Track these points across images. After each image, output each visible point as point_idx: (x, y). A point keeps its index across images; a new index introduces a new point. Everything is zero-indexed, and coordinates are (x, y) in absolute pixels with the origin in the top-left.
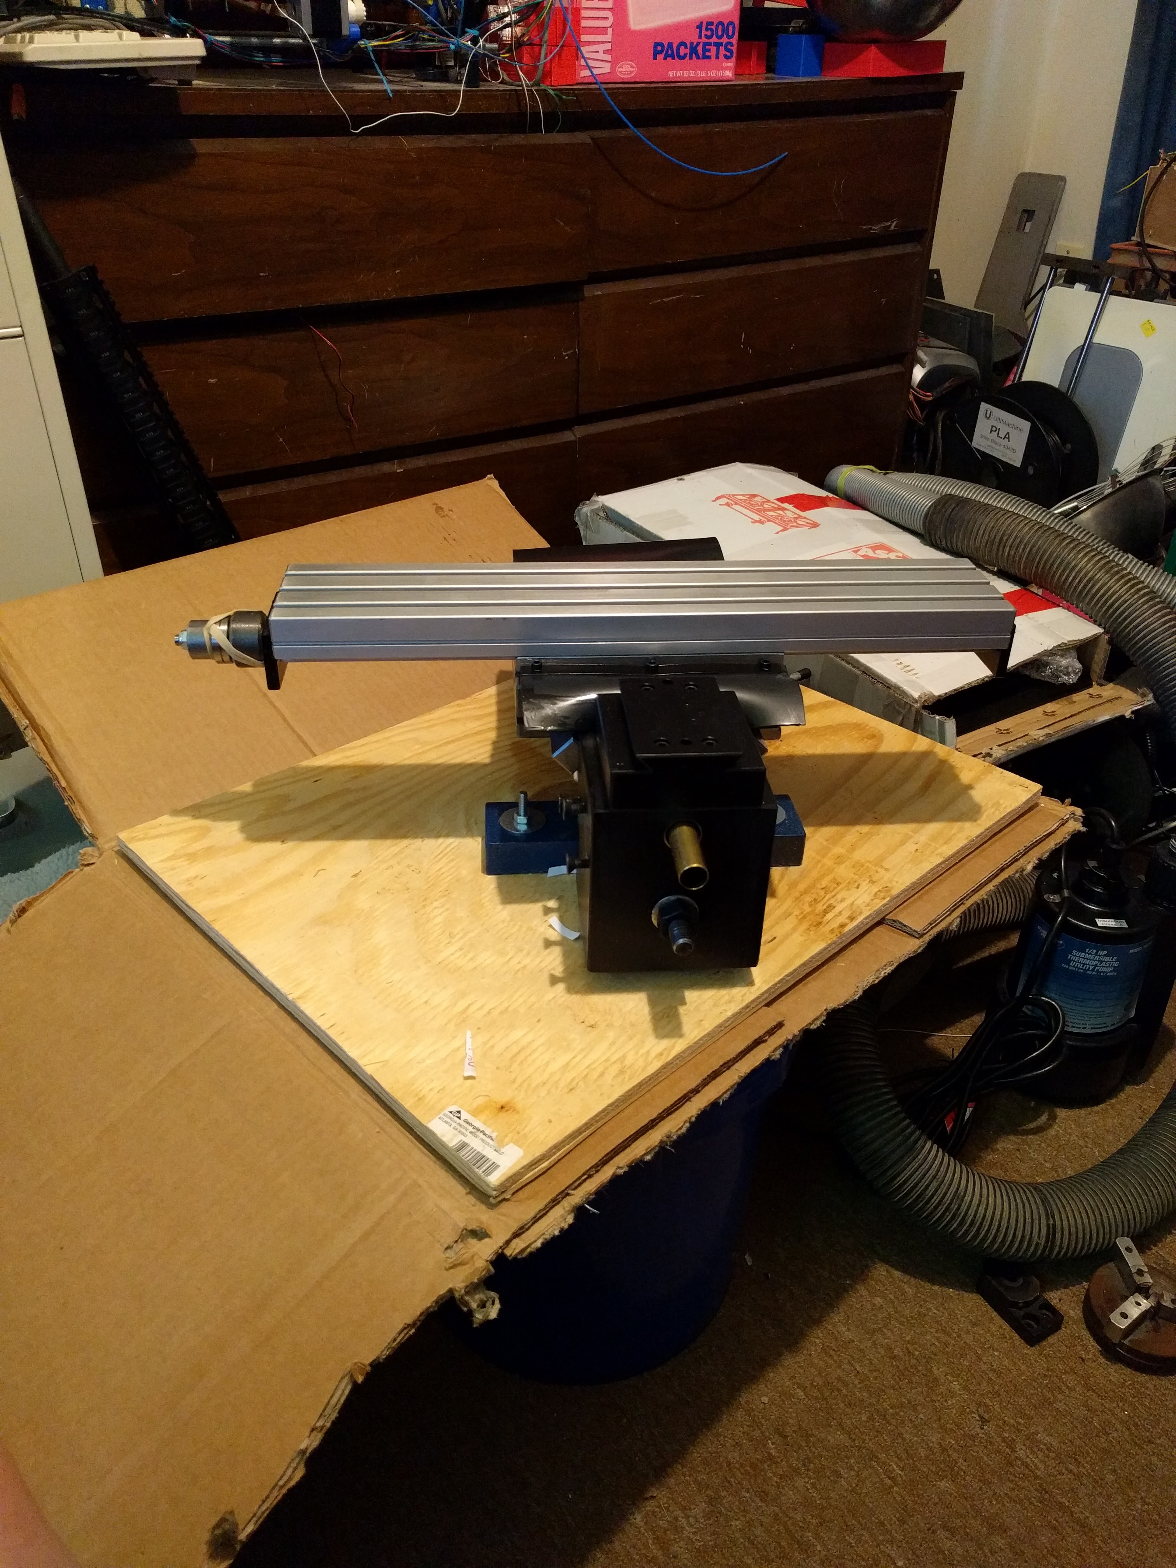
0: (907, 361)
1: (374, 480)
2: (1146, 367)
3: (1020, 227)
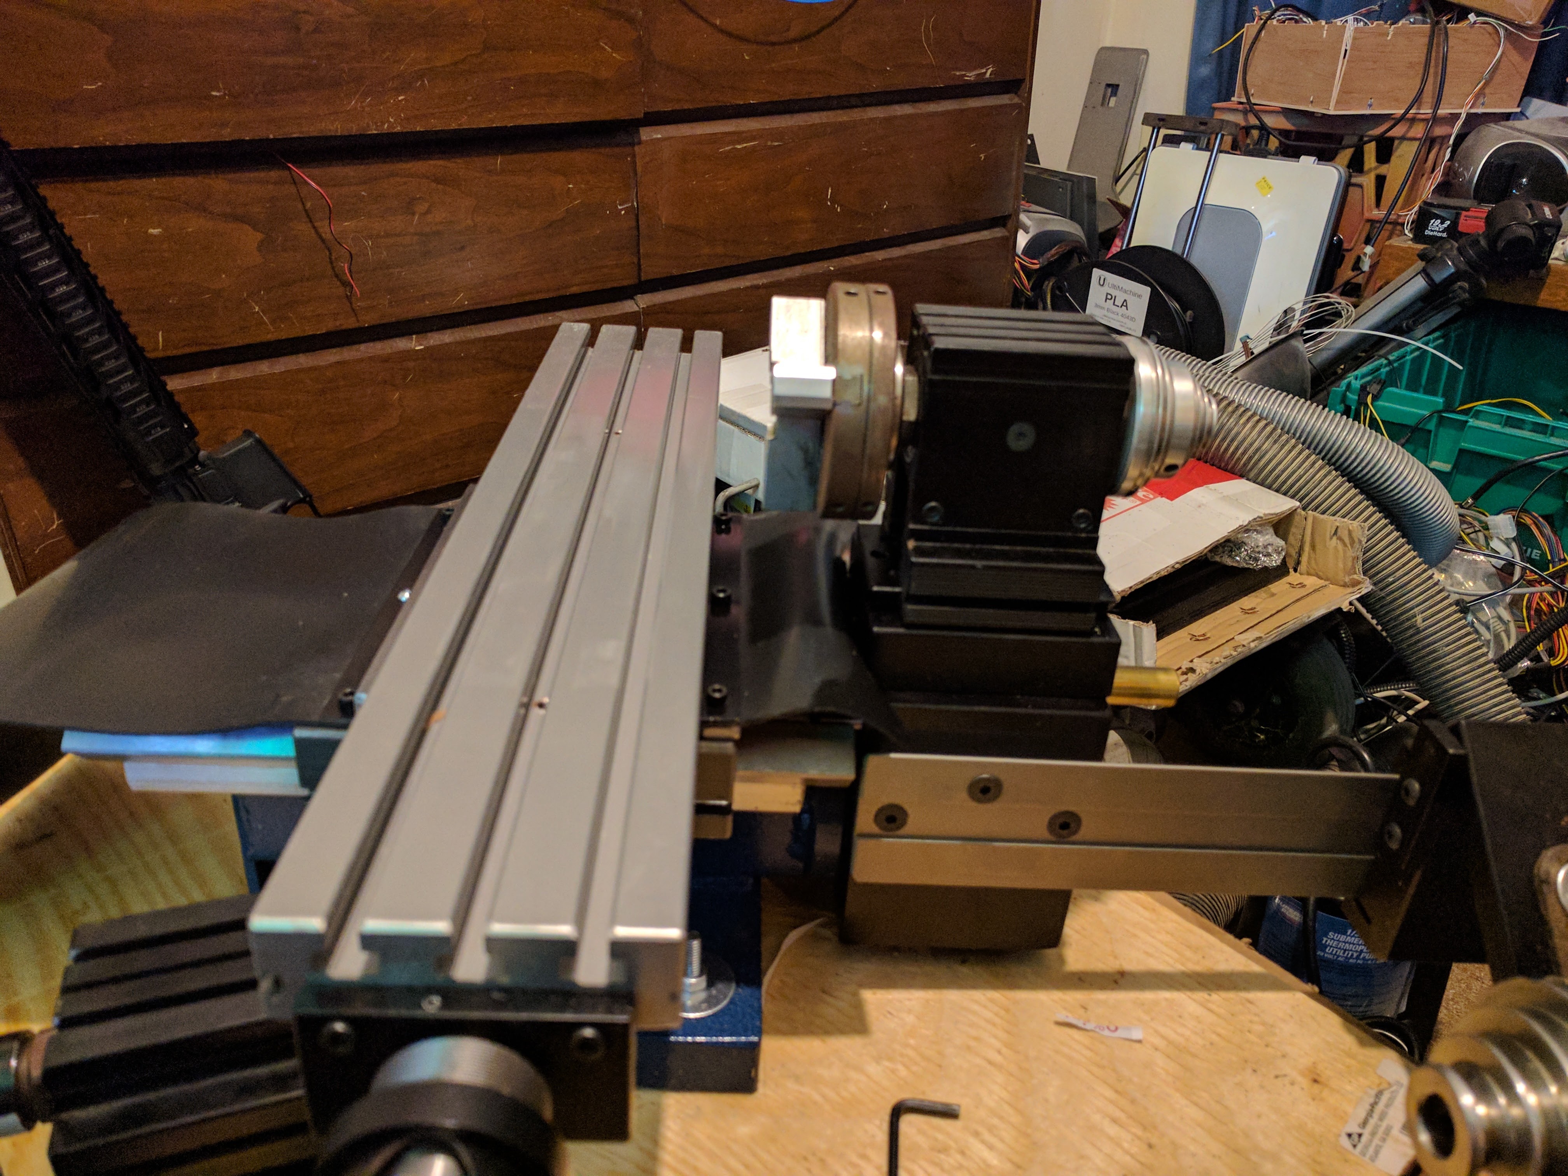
0: (1010, 224)
1: (385, 359)
2: (1266, 227)
3: (1104, 102)
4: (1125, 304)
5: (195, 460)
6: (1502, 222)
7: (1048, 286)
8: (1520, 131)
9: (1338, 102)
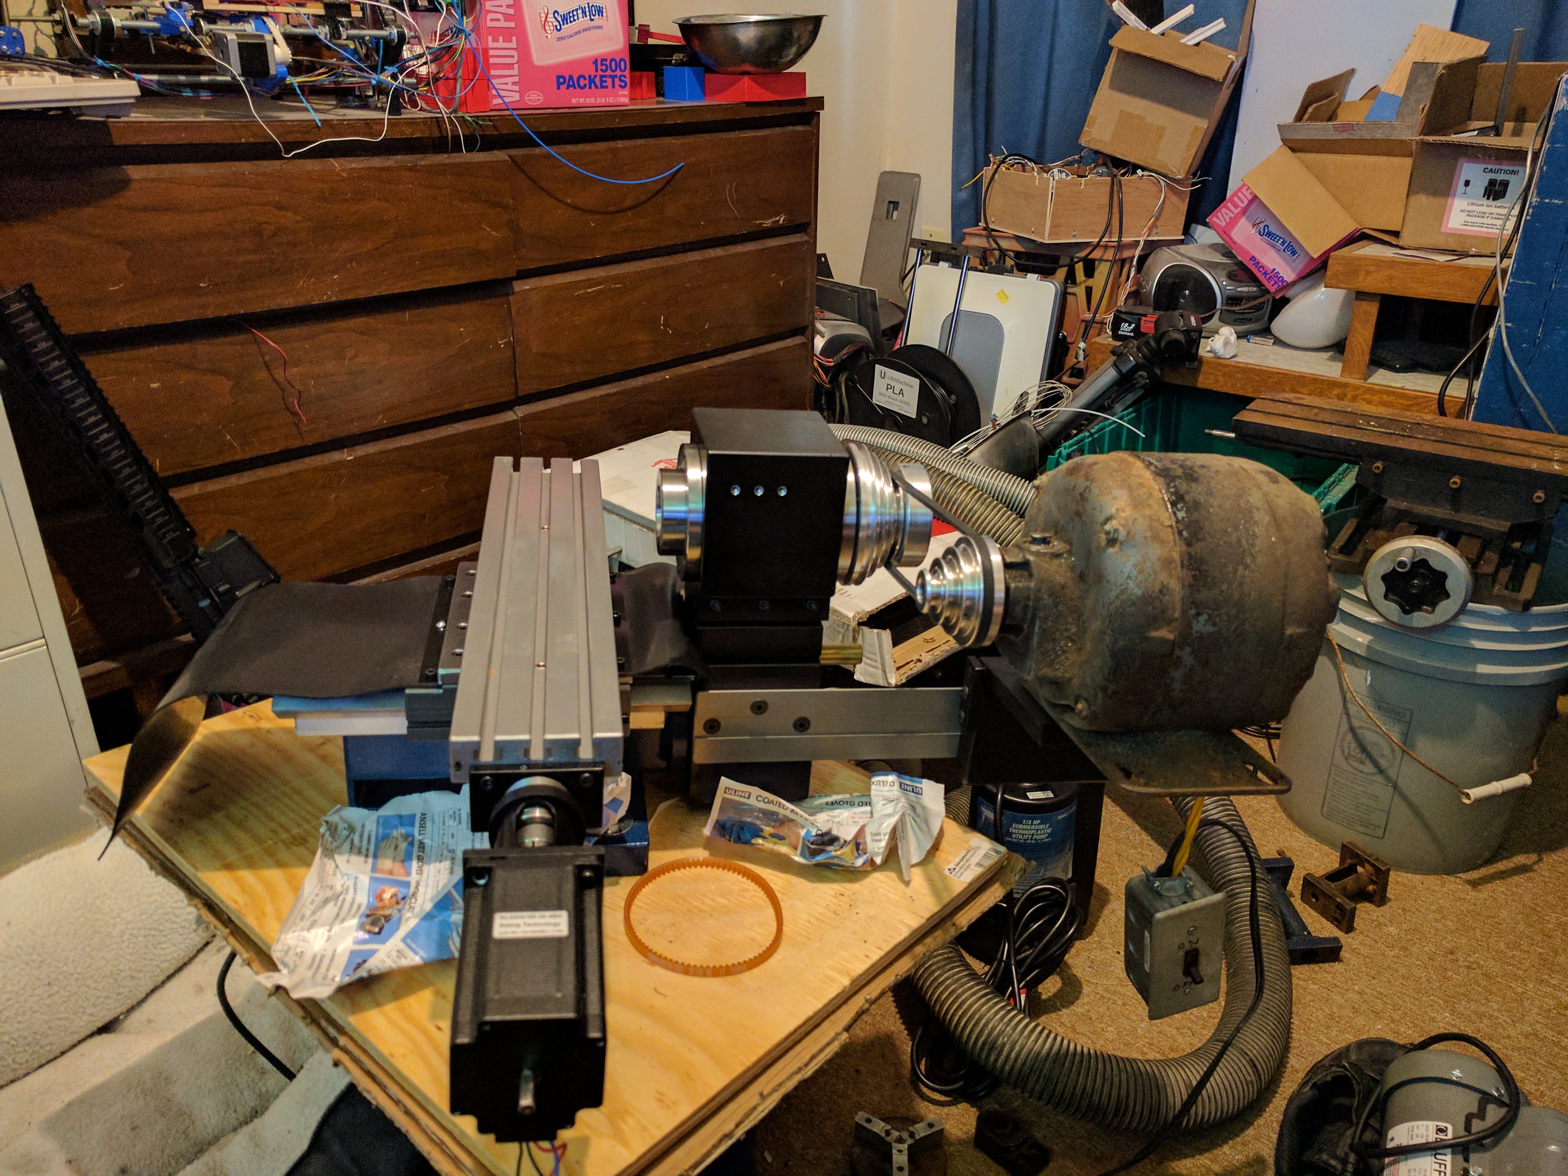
0: (808, 332)
1: (325, 469)
2: (1006, 329)
3: (889, 215)
4: (901, 392)
5: (196, 555)
6: (1164, 328)
7: (842, 379)
8: (1181, 254)
9: (1050, 234)
